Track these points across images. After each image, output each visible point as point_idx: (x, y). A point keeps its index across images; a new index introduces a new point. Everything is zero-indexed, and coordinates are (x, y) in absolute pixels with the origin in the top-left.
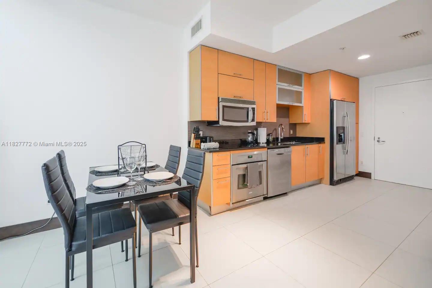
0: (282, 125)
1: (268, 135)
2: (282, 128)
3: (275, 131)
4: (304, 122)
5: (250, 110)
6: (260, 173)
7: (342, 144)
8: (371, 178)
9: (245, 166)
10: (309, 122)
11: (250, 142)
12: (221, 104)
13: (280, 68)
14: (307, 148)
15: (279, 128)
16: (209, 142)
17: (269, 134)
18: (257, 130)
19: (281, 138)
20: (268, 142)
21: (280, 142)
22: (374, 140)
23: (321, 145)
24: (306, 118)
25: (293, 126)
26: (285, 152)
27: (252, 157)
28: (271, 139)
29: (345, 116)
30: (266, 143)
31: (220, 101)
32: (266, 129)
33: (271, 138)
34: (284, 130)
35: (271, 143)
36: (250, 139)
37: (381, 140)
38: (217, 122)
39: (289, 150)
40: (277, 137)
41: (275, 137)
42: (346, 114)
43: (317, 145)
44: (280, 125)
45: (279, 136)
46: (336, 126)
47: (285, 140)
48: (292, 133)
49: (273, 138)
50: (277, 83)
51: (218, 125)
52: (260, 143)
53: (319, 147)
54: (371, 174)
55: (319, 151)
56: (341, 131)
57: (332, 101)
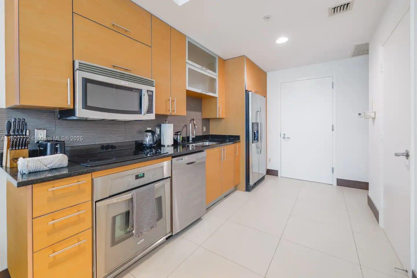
0: (193, 120)
1: (177, 134)
2: (194, 123)
3: (185, 129)
4: (218, 117)
5: (144, 93)
6: (159, 200)
7: (256, 142)
8: (278, 176)
9: (128, 196)
10: (224, 117)
11: (148, 145)
12: (79, 76)
13: (190, 41)
14: (223, 150)
15: (191, 124)
16: (52, 154)
17: (178, 132)
18: (160, 126)
19: (193, 137)
20: (176, 144)
21: (192, 142)
22: (280, 136)
23: (237, 145)
24: (220, 113)
25: (206, 121)
26: (197, 160)
27: (143, 176)
28: (179, 139)
29: (259, 111)
30: (173, 145)
31: (76, 69)
32: (173, 124)
33: (180, 137)
34: (196, 126)
35: (180, 144)
36: (148, 140)
37: (286, 136)
38: (71, 112)
39: (202, 156)
40: (188, 136)
41: (185, 136)
42: (260, 109)
43: (233, 145)
44: (191, 120)
45: (191, 135)
46: (252, 122)
47: (197, 139)
48: (205, 130)
49: (182, 137)
50: (187, 61)
51: (74, 118)
52: (164, 146)
53: (235, 148)
54: (277, 171)
55: (235, 152)
56: (256, 128)
57: (247, 92)
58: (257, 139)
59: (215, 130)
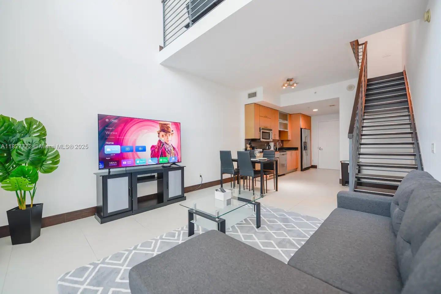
4: (288, 139)
8: (317, 168)
10: (291, 140)
13: (280, 112)
14: (292, 152)
15: (277, 143)
22: (318, 148)
24: (289, 137)
25: (283, 141)
28: (275, 148)
29: (306, 136)
31: (261, 129)
37: (321, 148)
38: (260, 139)
46: (303, 141)
50: (279, 119)
53: (296, 152)
54: (317, 166)
55: (296, 154)
56: (305, 144)
57: (301, 129)
58: (306, 149)
59: (286, 146)
